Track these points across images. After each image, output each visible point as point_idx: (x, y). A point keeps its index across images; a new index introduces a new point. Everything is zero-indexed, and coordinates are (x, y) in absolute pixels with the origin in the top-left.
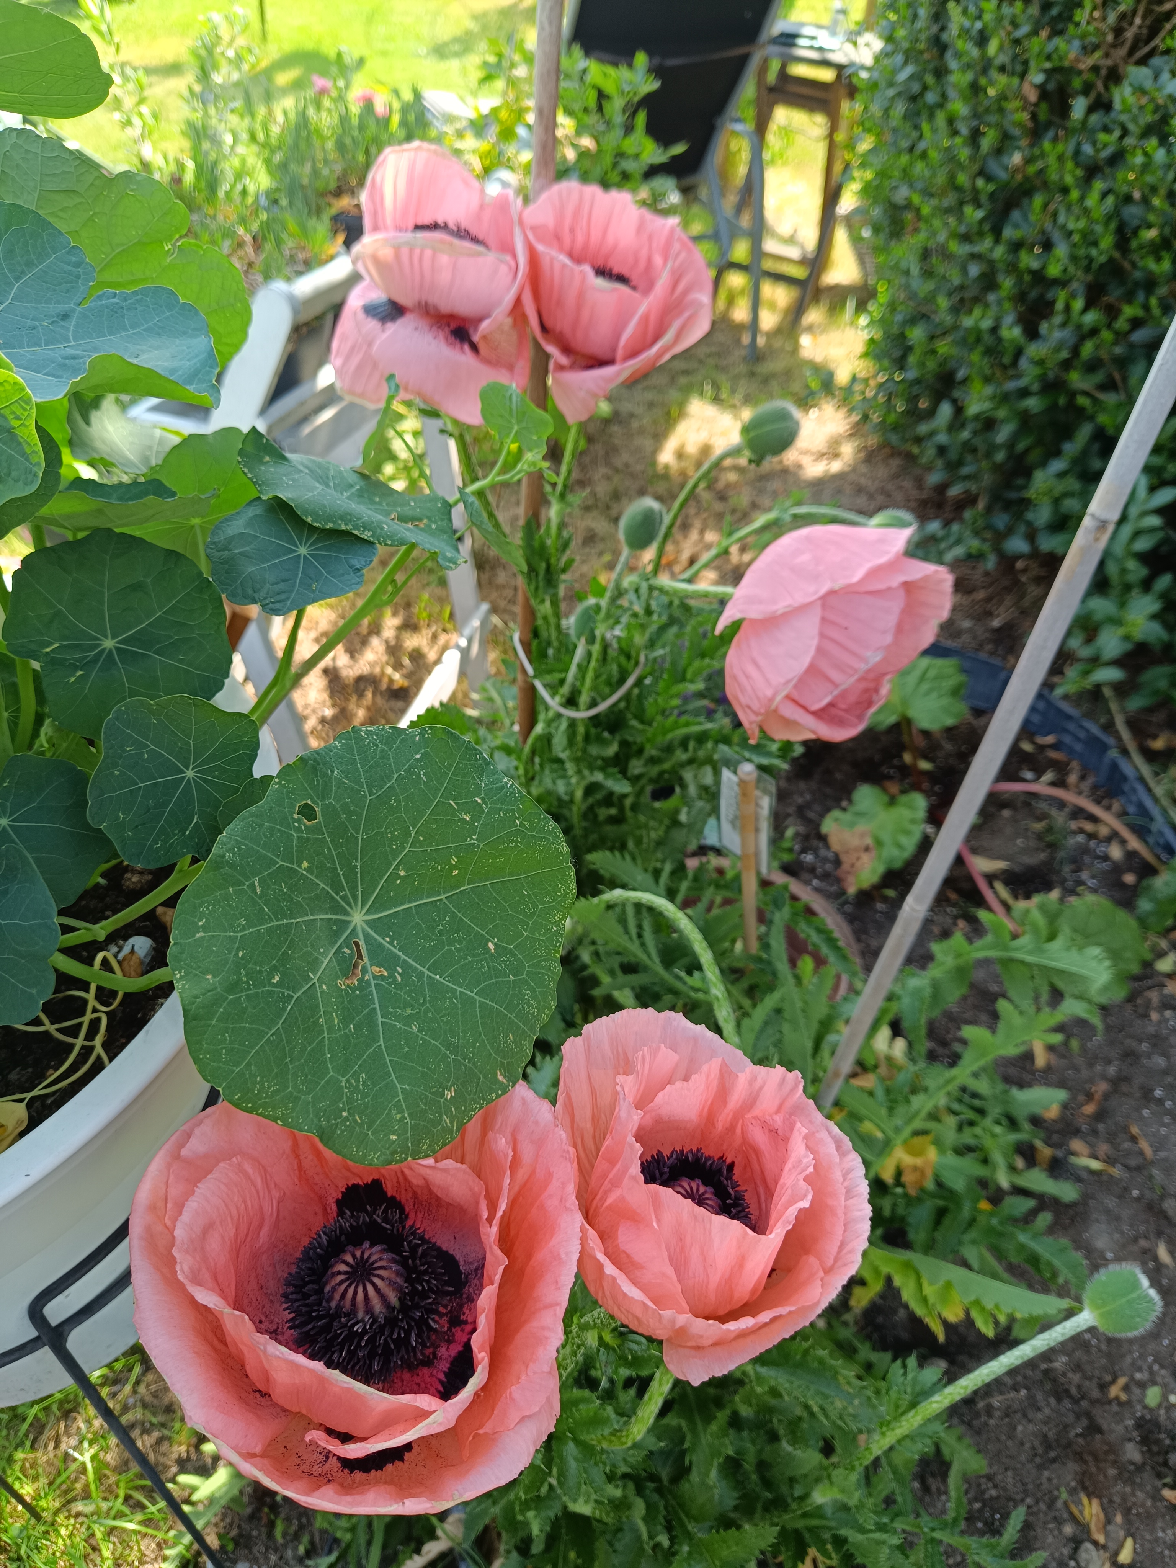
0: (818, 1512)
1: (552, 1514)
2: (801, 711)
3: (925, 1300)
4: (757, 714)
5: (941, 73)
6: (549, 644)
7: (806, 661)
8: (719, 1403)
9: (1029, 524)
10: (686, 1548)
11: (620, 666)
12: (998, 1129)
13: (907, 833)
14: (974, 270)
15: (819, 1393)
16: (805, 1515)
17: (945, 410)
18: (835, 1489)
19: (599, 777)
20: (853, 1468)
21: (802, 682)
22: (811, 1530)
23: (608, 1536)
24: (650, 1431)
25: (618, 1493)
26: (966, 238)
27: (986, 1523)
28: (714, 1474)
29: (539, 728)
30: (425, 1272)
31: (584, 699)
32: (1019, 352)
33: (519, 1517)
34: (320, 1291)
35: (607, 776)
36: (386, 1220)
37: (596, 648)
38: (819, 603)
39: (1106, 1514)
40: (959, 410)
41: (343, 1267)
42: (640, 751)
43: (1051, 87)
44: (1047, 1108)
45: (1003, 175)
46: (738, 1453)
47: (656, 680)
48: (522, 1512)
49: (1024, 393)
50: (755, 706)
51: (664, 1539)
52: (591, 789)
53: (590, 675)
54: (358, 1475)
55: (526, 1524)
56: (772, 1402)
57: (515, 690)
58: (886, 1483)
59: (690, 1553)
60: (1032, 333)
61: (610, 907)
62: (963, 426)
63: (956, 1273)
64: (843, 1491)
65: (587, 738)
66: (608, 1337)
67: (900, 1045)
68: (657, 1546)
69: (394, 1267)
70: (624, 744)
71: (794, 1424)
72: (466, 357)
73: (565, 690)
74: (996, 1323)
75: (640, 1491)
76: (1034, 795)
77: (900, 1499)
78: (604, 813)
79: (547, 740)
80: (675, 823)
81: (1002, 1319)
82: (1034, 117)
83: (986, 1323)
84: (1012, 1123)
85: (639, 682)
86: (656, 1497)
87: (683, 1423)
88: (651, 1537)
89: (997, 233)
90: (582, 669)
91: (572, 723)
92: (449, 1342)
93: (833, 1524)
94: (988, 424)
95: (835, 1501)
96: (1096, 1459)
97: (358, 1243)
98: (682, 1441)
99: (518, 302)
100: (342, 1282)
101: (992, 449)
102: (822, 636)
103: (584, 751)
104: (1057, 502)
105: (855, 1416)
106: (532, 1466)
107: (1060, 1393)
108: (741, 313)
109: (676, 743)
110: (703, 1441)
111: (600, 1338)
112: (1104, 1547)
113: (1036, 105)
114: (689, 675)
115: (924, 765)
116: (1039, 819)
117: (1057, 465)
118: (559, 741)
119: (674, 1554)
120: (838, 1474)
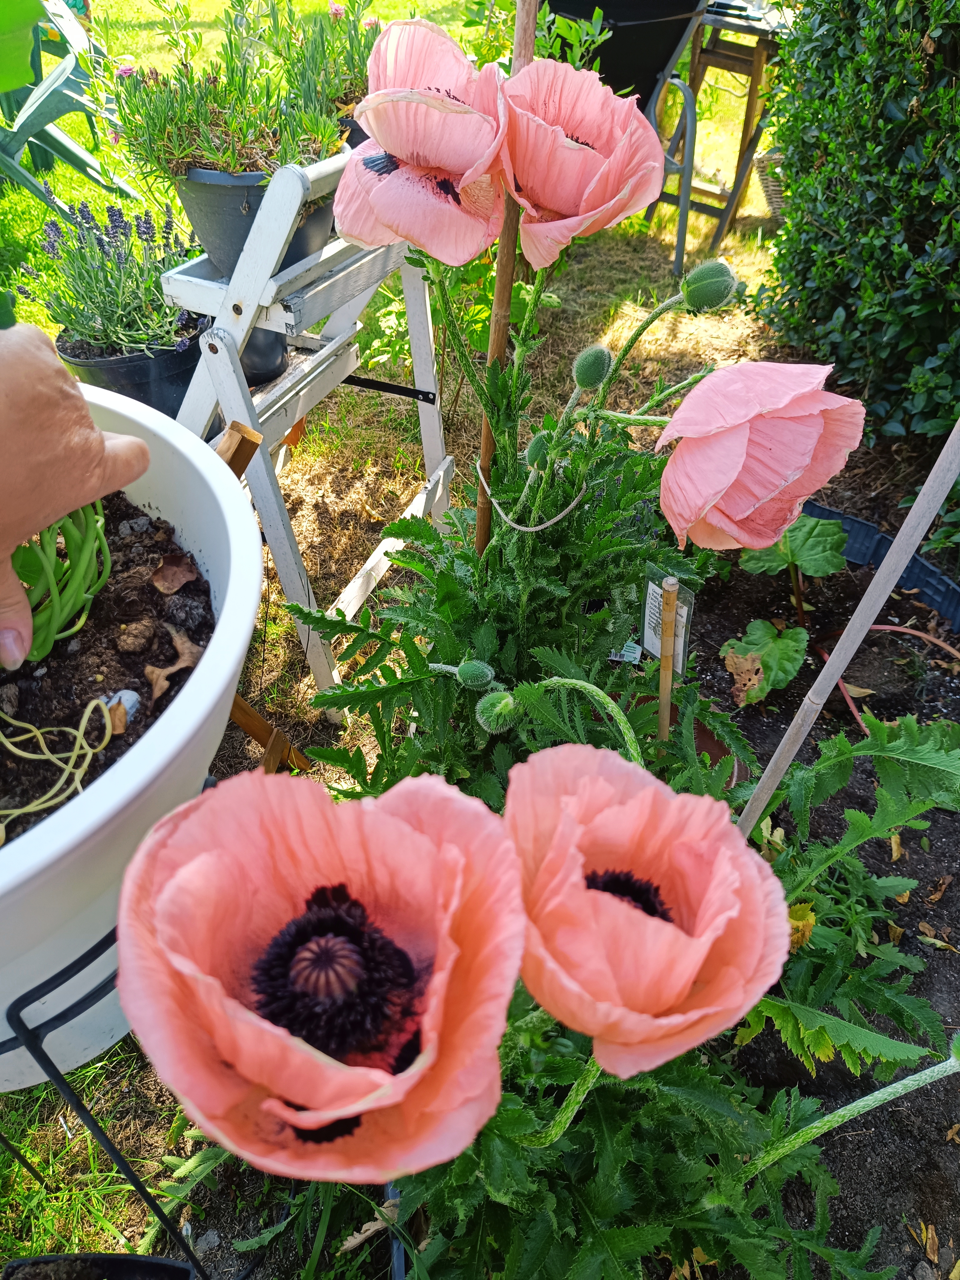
0: (704, 1216)
1: (476, 1203)
2: (727, 520)
3: (801, 1042)
4: (687, 521)
5: (852, 30)
6: (506, 471)
7: (734, 476)
8: (624, 1116)
9: (905, 411)
10: (590, 1240)
11: (564, 492)
12: (859, 908)
13: (791, 660)
14: (871, 197)
15: (713, 1112)
16: (692, 1219)
17: (840, 313)
18: (723, 1197)
19: (543, 583)
20: (739, 1180)
21: (727, 495)
22: (697, 1231)
23: (522, 1225)
24: (564, 1134)
25: (534, 1187)
26: (865, 170)
27: (837, 1239)
28: (617, 1175)
29: (494, 541)
30: (382, 963)
31: (534, 515)
32: (906, 266)
33: (448, 1203)
34: (285, 975)
35: (550, 582)
36: (349, 914)
37: (545, 474)
38: (748, 425)
39: (940, 1239)
40: (851, 315)
41: (307, 955)
42: (578, 565)
43: (945, 42)
44: (900, 895)
45: (901, 117)
46: (638, 1160)
47: (593, 509)
48: (450, 1199)
49: (908, 301)
50: (687, 514)
51: (571, 1231)
52: (535, 595)
53: (540, 494)
54: (311, 1146)
55: (454, 1209)
56: (672, 1118)
57: (475, 511)
58: (761, 1196)
59: (593, 1244)
60: (918, 250)
61: (547, 691)
62: (855, 328)
63: (829, 1020)
64: (730, 1198)
65: (534, 552)
66: (539, 1041)
67: (779, 833)
68: (565, 1235)
69: (355, 957)
70: (565, 557)
71: (688, 1138)
72: (450, 207)
73: (518, 507)
74: (863, 1064)
75: (552, 1188)
76: (901, 635)
77: (773, 1211)
78: (544, 617)
79: (500, 552)
80: (603, 631)
81: (869, 1061)
82: (930, 66)
83: (854, 1064)
84: (871, 904)
85: (580, 506)
86: (566, 1193)
87: (593, 1131)
88: (560, 1228)
89: (892, 165)
90: (534, 490)
91: (522, 538)
92: (401, 1030)
93: (717, 1228)
94: (877, 325)
95: (720, 1207)
96: (933, 1191)
97: (322, 934)
98: (591, 1146)
99: (497, 159)
100: (305, 968)
101: (879, 347)
102: (748, 455)
103: (531, 562)
104: (930, 392)
105: (744, 1135)
106: (464, 1156)
107: (903, 1133)
108: (669, 237)
109: (609, 559)
110: (609, 1148)
111: (532, 1041)
112: (937, 1266)
113: (932, 56)
114: (622, 506)
115: (807, 607)
116: (903, 656)
117: (933, 362)
118: (510, 552)
119: (580, 1244)
120: (725, 1182)
